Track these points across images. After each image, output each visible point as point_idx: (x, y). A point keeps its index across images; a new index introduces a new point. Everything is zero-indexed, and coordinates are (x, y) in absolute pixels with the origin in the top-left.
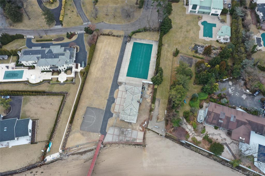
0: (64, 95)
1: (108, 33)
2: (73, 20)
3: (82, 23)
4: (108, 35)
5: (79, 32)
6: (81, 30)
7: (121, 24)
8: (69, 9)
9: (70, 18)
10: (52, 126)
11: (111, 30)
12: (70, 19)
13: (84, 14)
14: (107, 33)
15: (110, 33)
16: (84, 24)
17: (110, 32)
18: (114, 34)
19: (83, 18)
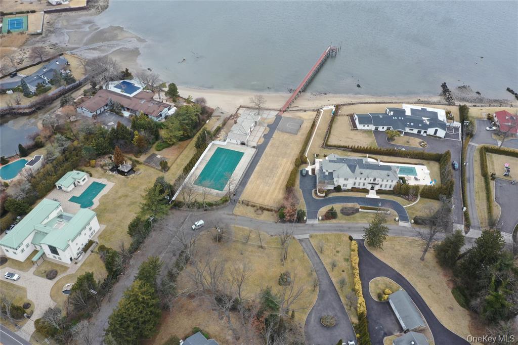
0: (326, 145)
1: (262, 214)
2: (330, 246)
3: (311, 237)
4: (263, 209)
5: (316, 222)
6: (312, 225)
7: (236, 226)
8: (343, 271)
9: (338, 252)
10: (334, 126)
11: (257, 218)
12: (338, 249)
13: (310, 255)
14: (266, 212)
15: (260, 212)
16: (307, 236)
17: (260, 214)
18: (252, 209)
19: (311, 248)
